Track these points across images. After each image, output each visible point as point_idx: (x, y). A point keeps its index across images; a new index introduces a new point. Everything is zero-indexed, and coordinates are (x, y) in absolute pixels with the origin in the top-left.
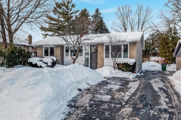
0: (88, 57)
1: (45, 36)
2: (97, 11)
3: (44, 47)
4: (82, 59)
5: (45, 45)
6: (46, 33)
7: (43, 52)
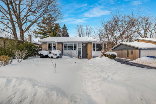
0: (81, 51)
1: (36, 37)
2: (65, 26)
3: (48, 43)
4: (77, 52)
5: (49, 42)
6: (37, 35)
7: (47, 46)
